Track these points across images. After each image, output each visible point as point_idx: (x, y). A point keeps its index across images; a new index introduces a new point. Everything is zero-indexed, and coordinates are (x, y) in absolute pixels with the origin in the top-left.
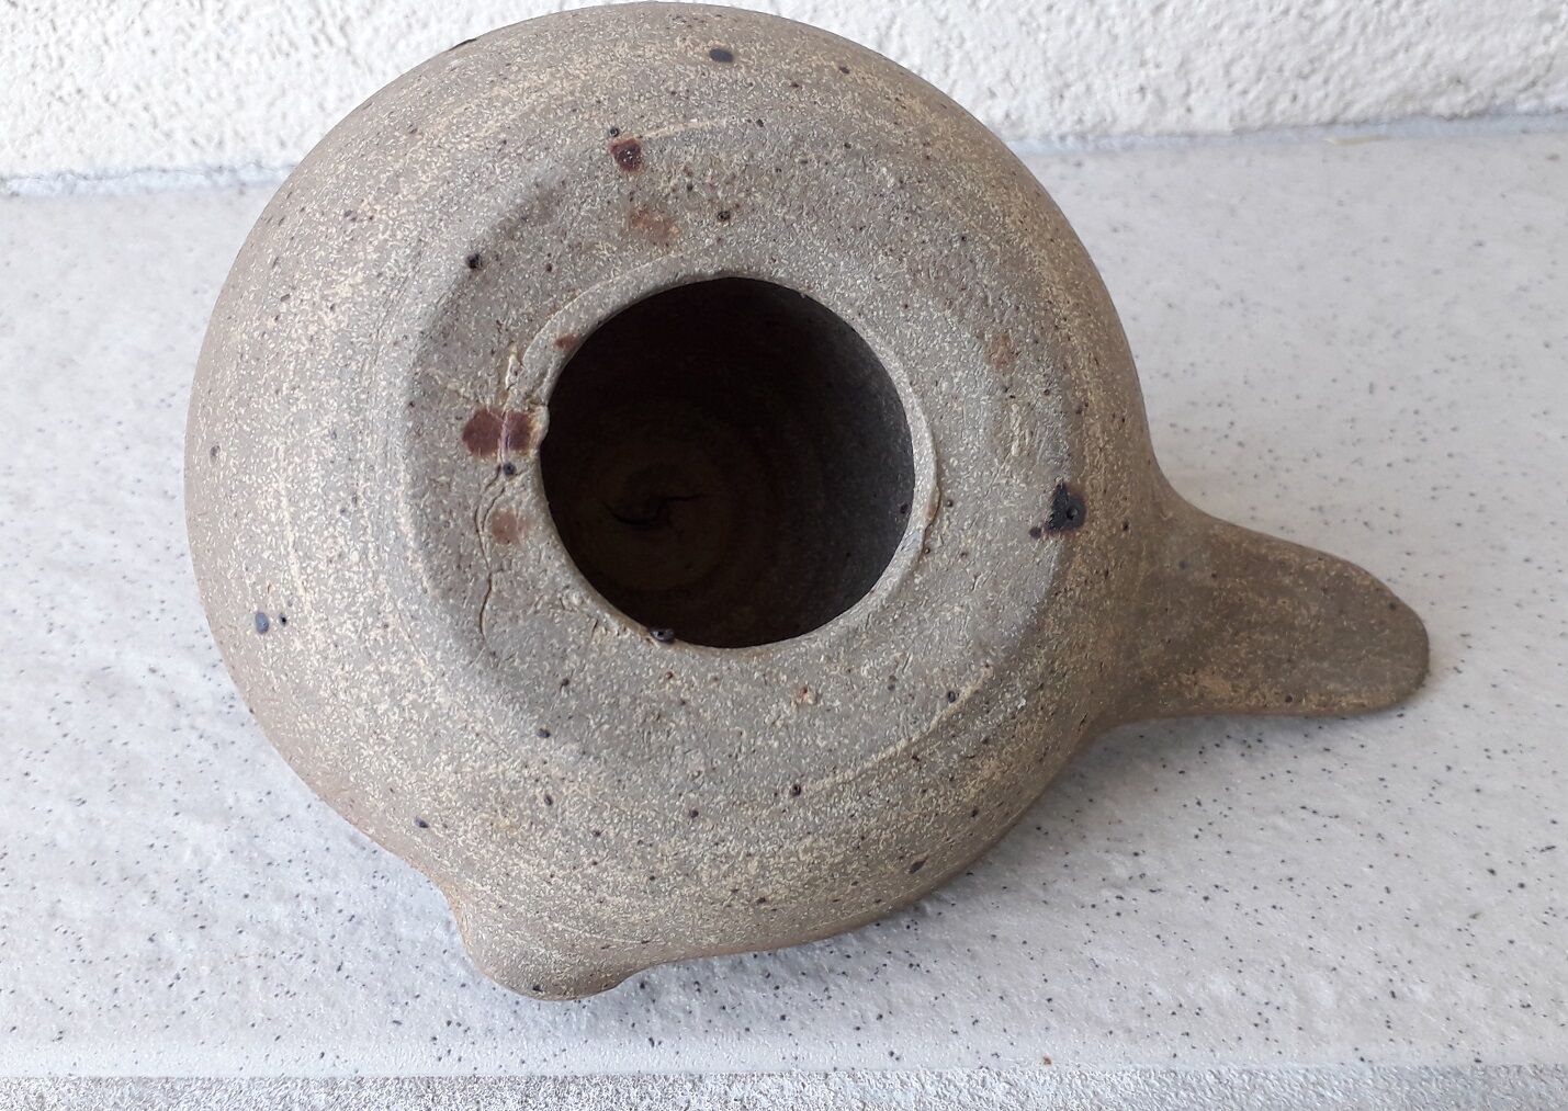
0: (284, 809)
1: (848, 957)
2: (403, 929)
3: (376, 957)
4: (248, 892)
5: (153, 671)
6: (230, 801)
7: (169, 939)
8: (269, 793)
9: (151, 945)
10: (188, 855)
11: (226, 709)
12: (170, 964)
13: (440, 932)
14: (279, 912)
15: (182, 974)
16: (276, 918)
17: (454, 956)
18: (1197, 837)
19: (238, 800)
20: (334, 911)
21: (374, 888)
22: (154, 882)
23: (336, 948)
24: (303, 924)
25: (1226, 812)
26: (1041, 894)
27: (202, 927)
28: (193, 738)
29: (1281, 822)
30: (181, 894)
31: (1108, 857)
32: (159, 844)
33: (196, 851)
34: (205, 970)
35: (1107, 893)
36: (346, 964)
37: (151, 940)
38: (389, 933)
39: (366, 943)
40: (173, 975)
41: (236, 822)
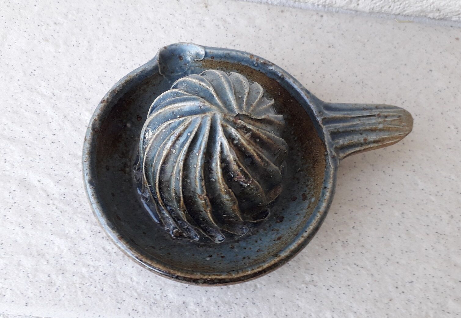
0: (83, 237)
1: (237, 299)
2: (119, 278)
3: (112, 287)
4: (75, 263)
5: (39, 181)
6: (67, 232)
7: (53, 276)
8: (78, 230)
9: (49, 278)
10: (56, 249)
11: (63, 199)
12: (55, 284)
13: (129, 281)
14: (84, 270)
15: (59, 288)
16: (83, 272)
17: (133, 289)
18: (328, 270)
19: (69, 231)
20: (100, 271)
21: (110, 265)
22: (48, 257)
23: (101, 283)
24: (91, 274)
25: (336, 263)
26: (287, 285)
27: (63, 273)
28: (54, 208)
29: (349, 268)
30: (55, 262)
31: (305, 274)
32: (48, 244)
33: (59, 248)
34: (65, 287)
35: (303, 286)
36: (104, 289)
37: (49, 276)
38: (115, 280)
39: (109, 283)
40: (56, 288)
41: (69, 239)
